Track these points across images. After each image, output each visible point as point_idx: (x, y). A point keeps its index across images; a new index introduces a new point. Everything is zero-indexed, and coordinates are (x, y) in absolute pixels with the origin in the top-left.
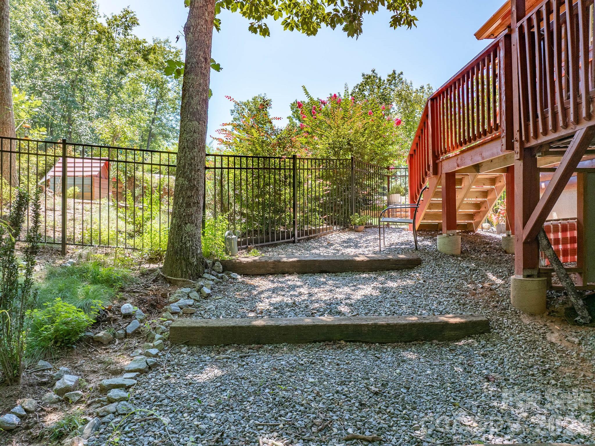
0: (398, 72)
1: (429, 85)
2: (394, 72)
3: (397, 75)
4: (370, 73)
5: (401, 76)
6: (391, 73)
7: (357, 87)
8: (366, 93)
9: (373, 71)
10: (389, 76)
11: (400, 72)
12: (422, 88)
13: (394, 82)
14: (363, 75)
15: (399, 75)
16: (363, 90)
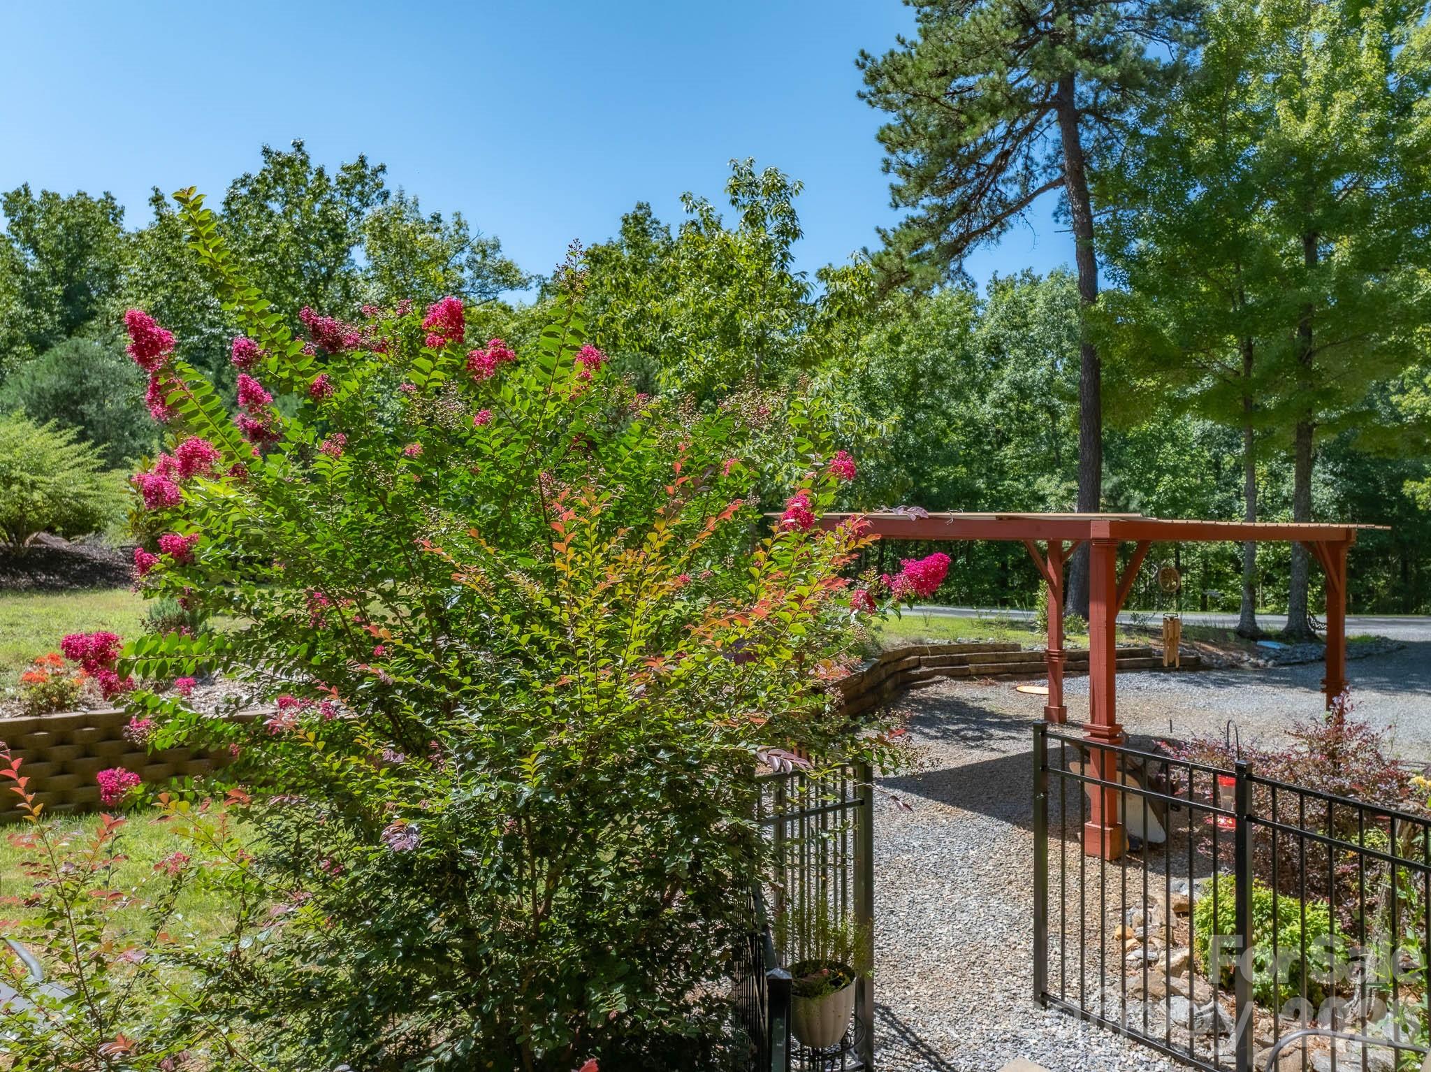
0: (372, 163)
1: (458, 215)
2: (362, 160)
3: (368, 172)
4: (288, 150)
5: (381, 175)
6: (352, 161)
7: (243, 182)
8: (275, 207)
9: (299, 146)
10: (346, 169)
11: (377, 165)
12: (437, 218)
13: (359, 187)
14: (266, 152)
15: (375, 173)
16: (267, 197)
